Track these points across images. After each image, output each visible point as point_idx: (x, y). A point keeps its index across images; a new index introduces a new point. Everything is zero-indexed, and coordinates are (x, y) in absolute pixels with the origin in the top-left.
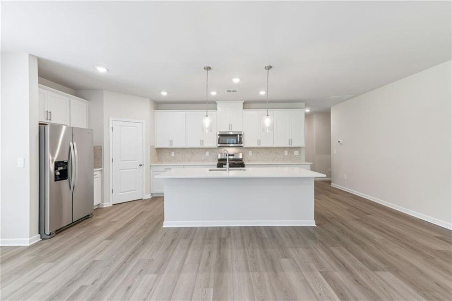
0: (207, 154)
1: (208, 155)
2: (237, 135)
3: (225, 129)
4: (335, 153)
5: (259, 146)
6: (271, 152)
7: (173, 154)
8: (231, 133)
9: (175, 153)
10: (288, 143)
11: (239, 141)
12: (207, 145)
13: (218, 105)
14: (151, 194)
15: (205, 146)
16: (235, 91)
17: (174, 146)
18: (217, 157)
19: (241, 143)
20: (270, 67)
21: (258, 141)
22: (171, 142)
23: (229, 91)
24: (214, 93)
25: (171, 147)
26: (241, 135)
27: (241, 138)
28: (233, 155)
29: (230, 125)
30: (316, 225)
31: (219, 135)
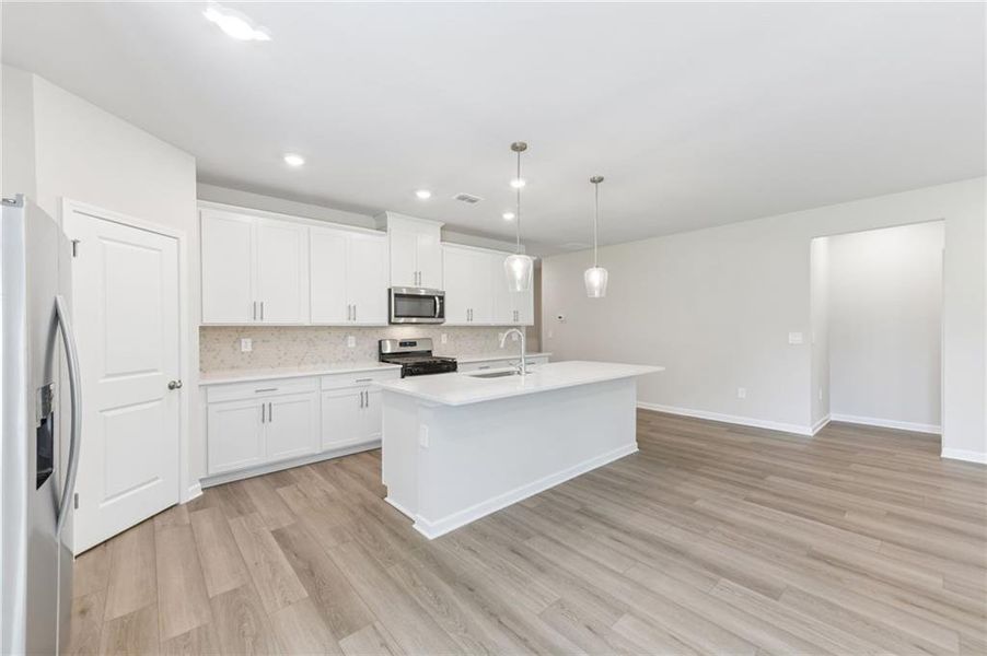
0: (351, 341)
1: (353, 345)
2: (433, 297)
3: (405, 284)
5: (469, 323)
6: (478, 335)
7: (246, 345)
8: (423, 293)
9: (253, 343)
10: (512, 317)
11: (438, 311)
12: (363, 319)
13: (392, 221)
14: (201, 480)
15: (359, 322)
16: (472, 201)
17: (268, 320)
18: (376, 351)
19: (442, 315)
20: (601, 180)
21: (470, 312)
22: (258, 308)
23: (462, 198)
24: (423, 195)
25: (258, 322)
26: (441, 298)
27: (442, 305)
28: (413, 344)
29: (417, 275)
30: (637, 450)
31: (396, 295)
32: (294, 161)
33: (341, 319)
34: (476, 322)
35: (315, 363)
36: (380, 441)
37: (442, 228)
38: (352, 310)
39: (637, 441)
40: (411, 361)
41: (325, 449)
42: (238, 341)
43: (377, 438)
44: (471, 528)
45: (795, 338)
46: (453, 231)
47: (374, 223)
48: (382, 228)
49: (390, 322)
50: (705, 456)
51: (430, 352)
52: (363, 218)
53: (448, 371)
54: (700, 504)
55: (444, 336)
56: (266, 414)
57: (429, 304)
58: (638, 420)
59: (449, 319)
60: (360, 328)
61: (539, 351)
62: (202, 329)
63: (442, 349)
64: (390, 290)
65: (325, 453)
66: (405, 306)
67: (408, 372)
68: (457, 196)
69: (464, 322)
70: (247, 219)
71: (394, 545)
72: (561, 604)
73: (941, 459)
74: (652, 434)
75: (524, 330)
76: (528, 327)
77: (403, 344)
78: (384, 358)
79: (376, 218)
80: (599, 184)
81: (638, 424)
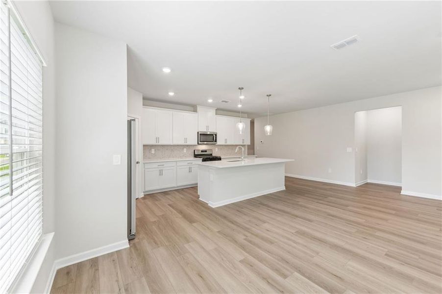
0: (185, 150)
1: (186, 152)
2: (213, 135)
3: (203, 130)
4: (258, 149)
5: (226, 144)
6: (229, 148)
7: (153, 151)
8: (208, 133)
9: (155, 150)
10: (242, 142)
11: (214, 140)
13: (199, 108)
14: (144, 192)
15: (188, 143)
16: (226, 102)
17: (160, 143)
18: (193, 153)
19: (216, 141)
20: (270, 95)
21: (226, 140)
22: (157, 139)
23: (223, 101)
24: (210, 101)
25: (157, 144)
26: (216, 135)
27: (216, 137)
28: (206, 151)
29: (207, 127)
30: (285, 189)
31: (200, 134)
32: (171, 94)
33: (182, 142)
34: (228, 143)
35: (173, 157)
36: (197, 184)
37: (216, 110)
38: (186, 139)
39: (285, 186)
40: (205, 157)
41: (178, 185)
42: (151, 150)
43: (196, 183)
44: (226, 206)
45: (349, 150)
46: (220, 111)
47: (192, 109)
48: (195, 111)
49: (198, 144)
50: (309, 192)
51: (211, 154)
52: (188, 108)
53: (218, 160)
54: (300, 203)
55: (217, 149)
56: (161, 173)
57: (211, 137)
58: (285, 180)
59: (218, 143)
60: (188, 146)
61: (254, 154)
62: (144, 146)
63: (216, 153)
64: (198, 133)
65: (178, 187)
66: (203, 138)
67: (204, 160)
68: (221, 101)
69: (223, 143)
70: (153, 110)
71: (203, 208)
72: (250, 221)
73: (400, 195)
74: (293, 185)
75: (247, 147)
76: (248, 146)
77: (202, 151)
78: (196, 156)
79: (193, 108)
80: (270, 97)
81: (285, 181)
